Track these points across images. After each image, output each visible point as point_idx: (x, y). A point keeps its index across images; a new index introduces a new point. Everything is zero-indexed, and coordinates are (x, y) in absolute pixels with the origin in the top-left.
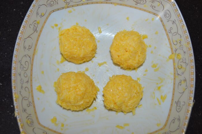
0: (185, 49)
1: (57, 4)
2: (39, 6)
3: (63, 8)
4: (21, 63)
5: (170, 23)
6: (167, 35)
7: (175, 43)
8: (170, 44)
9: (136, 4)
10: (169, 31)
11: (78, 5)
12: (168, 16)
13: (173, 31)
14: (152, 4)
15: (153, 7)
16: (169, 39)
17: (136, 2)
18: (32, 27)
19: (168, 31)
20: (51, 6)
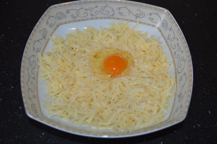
0: (182, 49)
1: (65, 18)
2: (50, 17)
3: (70, 22)
4: (29, 60)
5: (168, 30)
6: (166, 42)
7: (174, 47)
8: (170, 49)
9: (136, 18)
10: (168, 39)
11: (83, 20)
12: (165, 25)
13: (171, 38)
14: (150, 16)
15: (151, 20)
16: (168, 46)
17: (136, 16)
18: (42, 33)
19: (166, 39)
20: (59, 19)
